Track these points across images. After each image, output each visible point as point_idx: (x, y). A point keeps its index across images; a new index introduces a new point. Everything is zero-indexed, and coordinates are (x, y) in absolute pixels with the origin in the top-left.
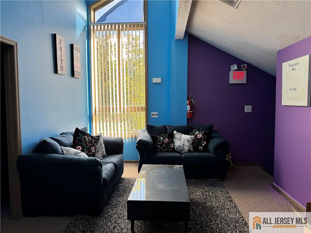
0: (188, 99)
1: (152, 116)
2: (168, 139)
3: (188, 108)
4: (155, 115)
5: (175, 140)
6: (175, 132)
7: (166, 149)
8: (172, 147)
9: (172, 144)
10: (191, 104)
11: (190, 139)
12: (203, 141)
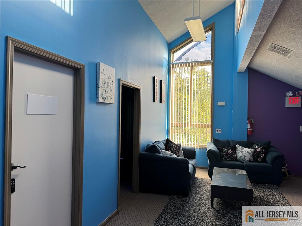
0: (248, 119)
1: (217, 132)
2: (232, 151)
3: (248, 126)
4: (219, 131)
5: (237, 152)
6: (237, 145)
7: (230, 159)
8: (235, 157)
9: (235, 155)
10: (250, 123)
11: (251, 152)
12: (262, 154)
